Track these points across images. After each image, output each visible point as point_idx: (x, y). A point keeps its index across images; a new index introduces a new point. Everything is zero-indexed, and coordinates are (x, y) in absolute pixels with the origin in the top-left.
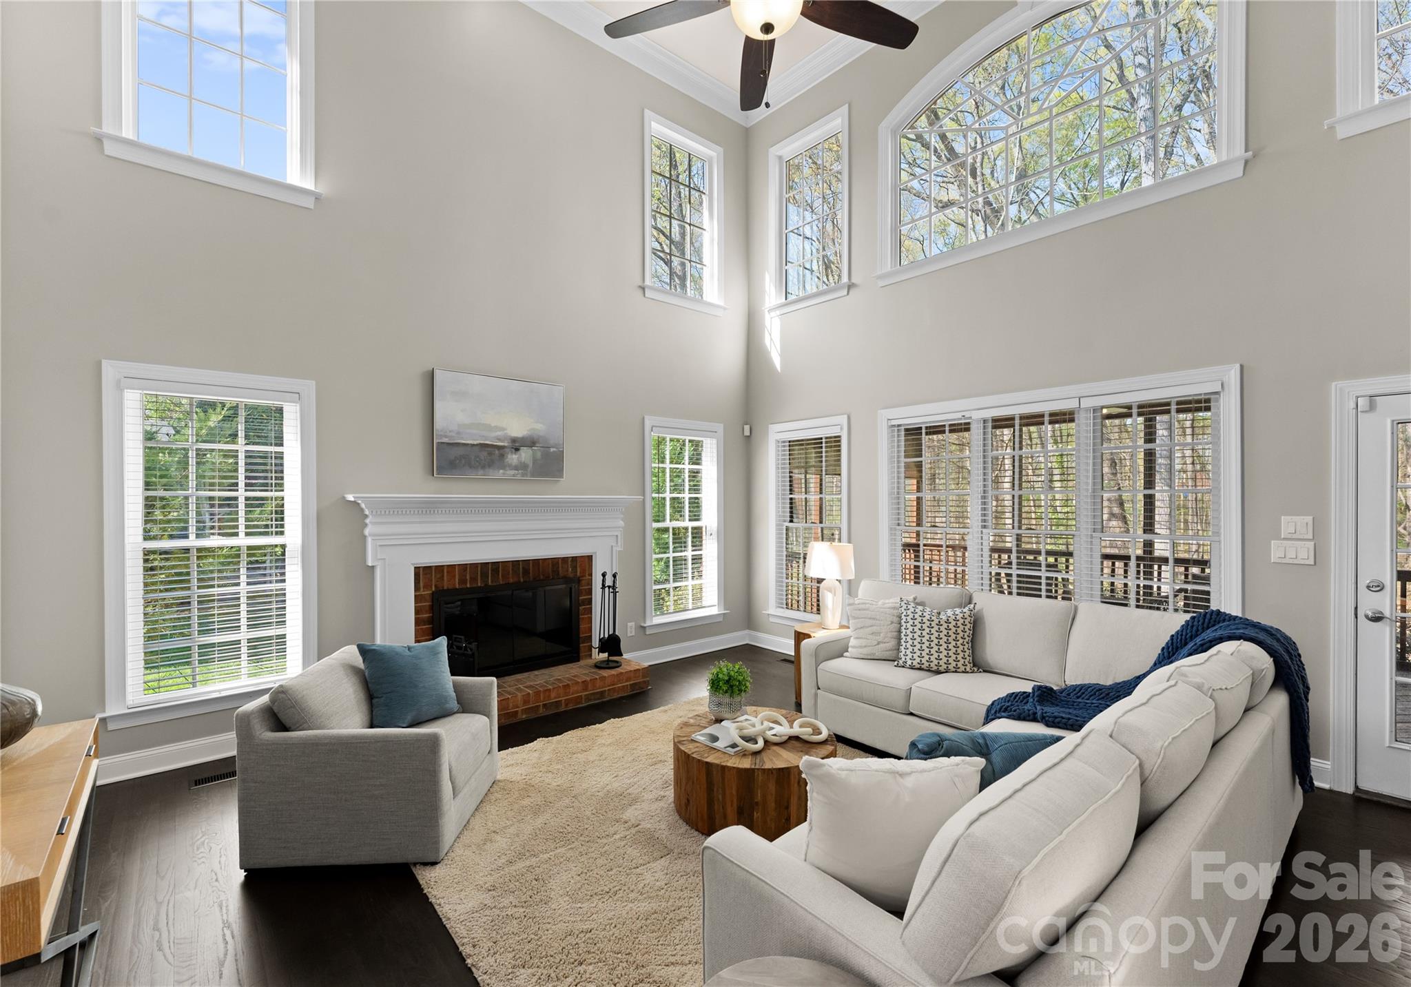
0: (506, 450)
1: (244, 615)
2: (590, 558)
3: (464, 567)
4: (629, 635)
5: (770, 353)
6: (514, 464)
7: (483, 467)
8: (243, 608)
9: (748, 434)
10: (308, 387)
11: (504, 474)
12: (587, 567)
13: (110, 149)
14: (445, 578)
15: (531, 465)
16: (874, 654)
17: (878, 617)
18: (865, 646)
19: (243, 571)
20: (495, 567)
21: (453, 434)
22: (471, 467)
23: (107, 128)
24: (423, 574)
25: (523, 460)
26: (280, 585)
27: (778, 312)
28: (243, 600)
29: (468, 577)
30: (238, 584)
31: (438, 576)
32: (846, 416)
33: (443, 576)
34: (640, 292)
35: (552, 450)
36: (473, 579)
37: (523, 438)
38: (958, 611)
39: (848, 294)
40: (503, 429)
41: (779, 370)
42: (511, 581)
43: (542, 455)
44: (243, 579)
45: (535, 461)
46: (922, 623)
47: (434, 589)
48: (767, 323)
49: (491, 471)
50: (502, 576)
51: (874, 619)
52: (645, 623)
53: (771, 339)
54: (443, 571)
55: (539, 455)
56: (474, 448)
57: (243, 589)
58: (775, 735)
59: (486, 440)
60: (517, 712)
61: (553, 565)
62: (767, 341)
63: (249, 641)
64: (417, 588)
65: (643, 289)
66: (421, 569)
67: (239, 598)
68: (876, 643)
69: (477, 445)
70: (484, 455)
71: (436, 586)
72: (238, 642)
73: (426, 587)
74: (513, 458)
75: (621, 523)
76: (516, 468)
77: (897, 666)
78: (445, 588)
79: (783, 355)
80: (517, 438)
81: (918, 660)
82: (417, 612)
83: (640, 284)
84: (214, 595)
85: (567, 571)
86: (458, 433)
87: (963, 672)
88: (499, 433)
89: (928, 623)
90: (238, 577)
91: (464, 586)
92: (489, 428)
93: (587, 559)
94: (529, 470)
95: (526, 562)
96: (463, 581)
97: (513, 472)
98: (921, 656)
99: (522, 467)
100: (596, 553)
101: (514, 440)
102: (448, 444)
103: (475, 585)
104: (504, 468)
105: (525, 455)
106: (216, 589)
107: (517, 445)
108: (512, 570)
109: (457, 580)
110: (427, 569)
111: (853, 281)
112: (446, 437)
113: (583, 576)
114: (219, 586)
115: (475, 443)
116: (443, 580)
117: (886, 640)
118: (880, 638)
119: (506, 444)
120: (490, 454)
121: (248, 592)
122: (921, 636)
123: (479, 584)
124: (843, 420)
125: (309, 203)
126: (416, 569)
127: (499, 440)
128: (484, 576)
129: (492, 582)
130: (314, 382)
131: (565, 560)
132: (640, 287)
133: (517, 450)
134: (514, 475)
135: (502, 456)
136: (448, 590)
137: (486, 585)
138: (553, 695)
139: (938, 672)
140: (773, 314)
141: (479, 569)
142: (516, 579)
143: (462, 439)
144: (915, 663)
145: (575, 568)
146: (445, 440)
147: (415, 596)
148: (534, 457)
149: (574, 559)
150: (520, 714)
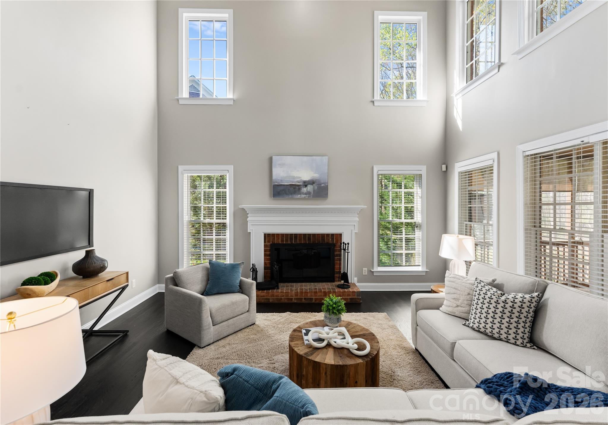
0: (301, 186)
1: (214, 246)
2: (341, 235)
3: (283, 235)
4: (364, 274)
5: (456, 120)
6: (305, 192)
7: (291, 194)
8: (214, 243)
9: (445, 170)
10: (231, 168)
11: (300, 197)
12: (339, 239)
13: (181, 102)
14: (276, 239)
15: (312, 192)
16: (455, 313)
17: (459, 289)
18: (449, 306)
19: (214, 231)
20: (296, 236)
21: (279, 181)
22: (286, 194)
23: (180, 96)
24: (267, 237)
25: (309, 190)
26: (224, 237)
27: (461, 95)
28: (214, 241)
29: (284, 239)
30: (213, 235)
31: (273, 238)
32: (496, 153)
33: (275, 238)
34: (372, 104)
35: (322, 185)
36: (287, 240)
37: (309, 181)
38: (527, 296)
39: (499, 71)
40: (300, 178)
41: (461, 130)
42: (303, 242)
43: (317, 188)
44: (214, 234)
45: (314, 191)
46: (484, 298)
47: (271, 243)
48: (455, 103)
49: (295, 195)
50: (299, 240)
51: (456, 289)
52: (373, 269)
53: (457, 112)
54: (275, 236)
55: (316, 187)
56: (288, 186)
57: (214, 237)
58: (335, 342)
59: (293, 183)
60: (292, 298)
61: (322, 237)
62: (455, 114)
63: (216, 254)
64: (265, 242)
65: (373, 102)
66: (267, 235)
67: (213, 240)
68: (455, 305)
69: (289, 185)
70: (292, 189)
71: (272, 242)
72: (213, 254)
73: (269, 242)
74: (304, 190)
75: (357, 219)
76: (306, 194)
77: (464, 325)
78: (276, 243)
79: (463, 120)
80: (306, 181)
81: (477, 325)
82: (265, 251)
83: (371, 99)
84: (206, 238)
85: (329, 240)
86: (281, 181)
87: (513, 344)
88: (298, 179)
89: (488, 300)
90: (213, 233)
91: (282, 243)
92: (294, 177)
93: (339, 236)
94: (312, 194)
95: (309, 235)
96: (282, 241)
97: (304, 196)
98: (479, 323)
99: (308, 193)
100: (343, 233)
101: (305, 182)
102: (277, 185)
103: (287, 243)
104: (300, 194)
105: (310, 188)
106: (206, 236)
107: (306, 184)
108: (303, 237)
109: (280, 240)
110: (269, 235)
111: (502, 61)
112: (276, 182)
113: (337, 243)
114: (207, 235)
115: (288, 184)
116: (275, 240)
117: (463, 305)
118: (459, 303)
119: (301, 184)
120: (294, 188)
121: (216, 238)
122: (482, 308)
123: (289, 243)
124: (495, 155)
125: (231, 103)
126: (265, 235)
127: (298, 182)
128: (291, 239)
129: (294, 242)
130: (233, 166)
131: (328, 235)
132: (371, 101)
133: (306, 186)
134: (305, 197)
135: (300, 189)
136: (277, 244)
137: (292, 243)
138: (309, 295)
139: (492, 338)
140: (458, 96)
141: (289, 236)
142: (305, 242)
143: (283, 183)
144: (475, 326)
145: (333, 239)
146: (276, 184)
147: (264, 245)
148: (314, 189)
149: (333, 235)
150: (293, 300)
